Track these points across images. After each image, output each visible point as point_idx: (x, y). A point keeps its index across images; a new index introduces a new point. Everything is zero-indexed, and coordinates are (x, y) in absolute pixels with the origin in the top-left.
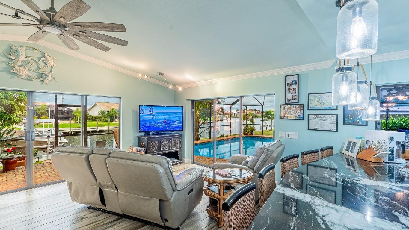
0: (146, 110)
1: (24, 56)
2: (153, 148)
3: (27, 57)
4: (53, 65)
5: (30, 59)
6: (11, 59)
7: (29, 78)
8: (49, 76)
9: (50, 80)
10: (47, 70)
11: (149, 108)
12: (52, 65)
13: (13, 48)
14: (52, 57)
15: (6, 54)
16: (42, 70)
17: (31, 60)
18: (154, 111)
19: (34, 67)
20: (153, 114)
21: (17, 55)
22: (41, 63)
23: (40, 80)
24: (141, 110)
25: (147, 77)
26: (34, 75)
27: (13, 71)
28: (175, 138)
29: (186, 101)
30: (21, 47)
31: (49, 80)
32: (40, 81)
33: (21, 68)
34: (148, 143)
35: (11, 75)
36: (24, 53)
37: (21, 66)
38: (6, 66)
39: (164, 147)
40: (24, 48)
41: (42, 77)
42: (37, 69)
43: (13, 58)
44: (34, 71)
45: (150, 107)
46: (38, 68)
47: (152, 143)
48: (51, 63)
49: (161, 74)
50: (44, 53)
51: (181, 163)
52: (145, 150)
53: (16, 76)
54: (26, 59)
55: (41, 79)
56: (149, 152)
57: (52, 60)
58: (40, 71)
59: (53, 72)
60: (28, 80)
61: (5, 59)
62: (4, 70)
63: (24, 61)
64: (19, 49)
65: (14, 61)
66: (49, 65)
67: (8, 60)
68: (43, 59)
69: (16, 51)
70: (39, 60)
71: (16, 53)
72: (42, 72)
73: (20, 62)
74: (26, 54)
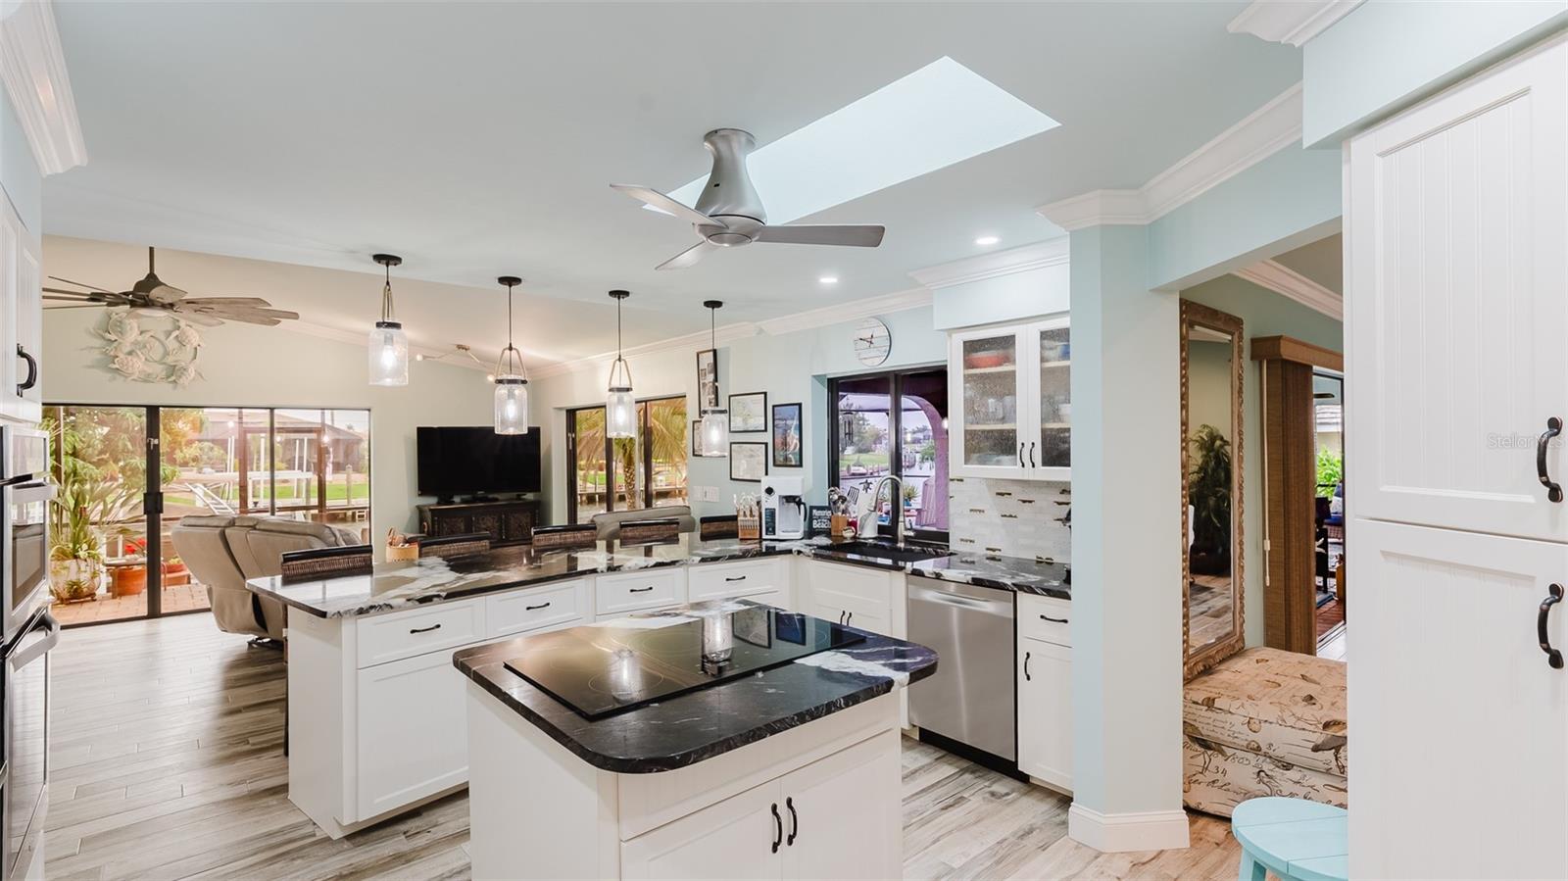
1: (136, 331)
3: (142, 333)
4: (199, 345)
5: (147, 335)
6: (110, 340)
7: (147, 379)
8: (190, 370)
9: (192, 378)
10: (183, 357)
12: (195, 344)
13: (114, 316)
14: (195, 327)
15: (100, 332)
16: (175, 358)
17: (152, 339)
19: (157, 352)
21: (120, 332)
22: (172, 343)
23: (170, 380)
26: (159, 370)
27: (114, 366)
28: (518, 510)
29: (552, 411)
31: (190, 378)
32: (170, 382)
33: (130, 358)
35: (110, 375)
36: (135, 325)
37: (130, 353)
38: (99, 357)
41: (173, 372)
42: (164, 357)
43: (112, 337)
44: (156, 361)
46: (166, 353)
47: (446, 522)
48: (193, 341)
49: (462, 347)
50: (178, 321)
53: (121, 375)
54: (140, 338)
55: (173, 378)
57: (195, 334)
58: (170, 360)
59: (197, 360)
60: (145, 381)
61: (98, 343)
62: (96, 364)
63: (136, 343)
64: (125, 316)
65: (115, 344)
66: (188, 346)
67: (105, 343)
68: (177, 332)
69: (120, 322)
70: (168, 337)
71: (119, 326)
72: (175, 361)
73: (128, 344)
74: (139, 327)
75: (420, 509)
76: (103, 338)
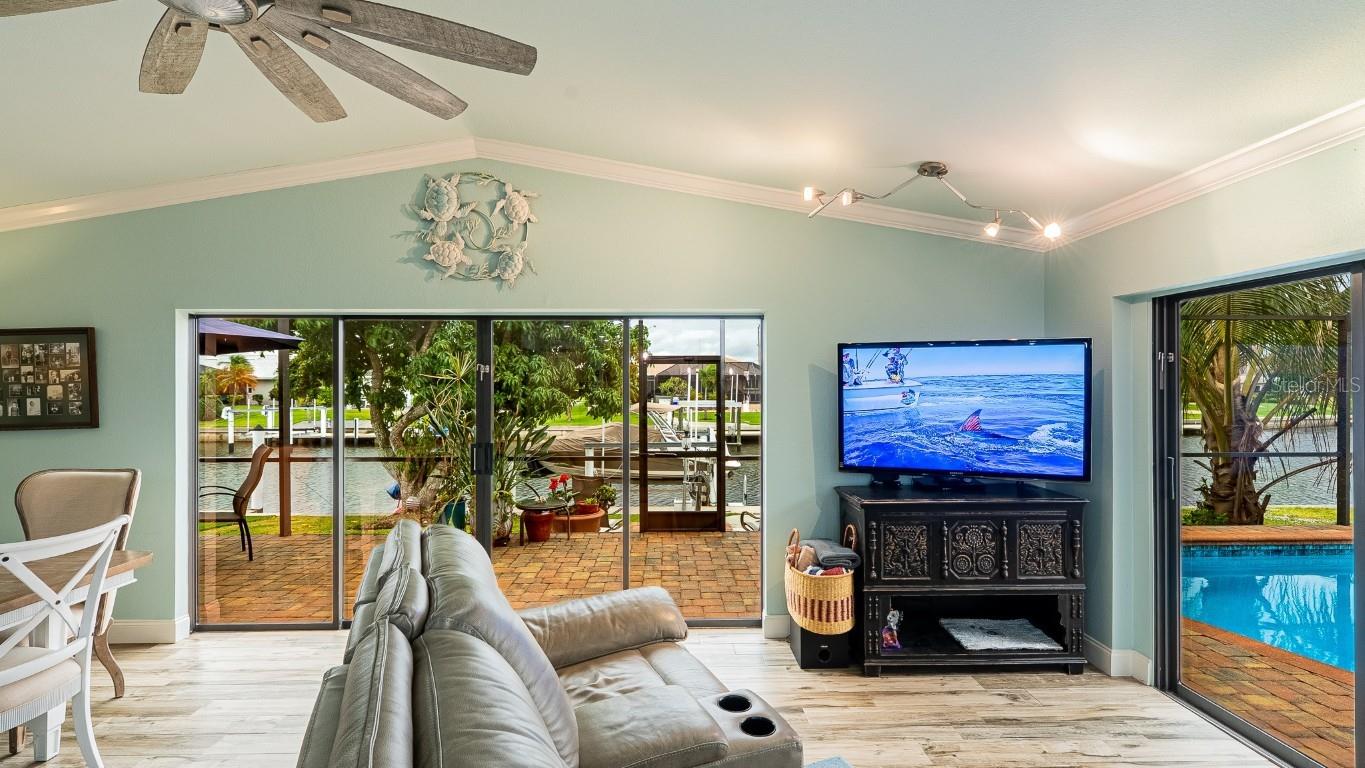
0: (869, 365)
1: (455, 204)
2: (898, 561)
3: (461, 206)
4: (529, 219)
5: (468, 210)
6: (425, 220)
7: (467, 274)
8: (516, 258)
9: (519, 272)
10: (510, 240)
11: (886, 355)
12: (524, 219)
13: (432, 185)
14: (523, 192)
15: (417, 209)
16: (500, 242)
17: (474, 215)
18: (909, 371)
19: (479, 239)
20: (907, 383)
21: (436, 206)
22: (497, 221)
23: (493, 275)
24: (847, 366)
25: (857, 198)
26: (481, 260)
27: (429, 258)
28: (1036, 517)
30: (448, 177)
31: (517, 272)
32: (494, 279)
33: (447, 244)
34: (868, 529)
35: (427, 271)
36: (454, 195)
37: (450, 237)
38: (416, 245)
39: (964, 563)
40: (455, 180)
41: (499, 261)
42: (487, 241)
43: (428, 215)
44: (479, 248)
45: (892, 352)
46: (490, 236)
47: (892, 533)
48: (521, 214)
49: (933, 170)
50: (504, 184)
51: (1077, 670)
52: (856, 565)
53: (438, 270)
54: (459, 215)
55: (498, 271)
56: (874, 575)
57: (525, 203)
58: (495, 245)
59: (526, 243)
60: (467, 279)
61: (414, 225)
62: (412, 256)
63: (454, 221)
64: (444, 183)
65: (432, 226)
66: (516, 222)
67: (421, 224)
68: (502, 203)
69: (435, 191)
70: (492, 211)
71: (436, 199)
72: (501, 246)
73: (446, 225)
74: (458, 199)
75: (841, 493)
76: (418, 216)
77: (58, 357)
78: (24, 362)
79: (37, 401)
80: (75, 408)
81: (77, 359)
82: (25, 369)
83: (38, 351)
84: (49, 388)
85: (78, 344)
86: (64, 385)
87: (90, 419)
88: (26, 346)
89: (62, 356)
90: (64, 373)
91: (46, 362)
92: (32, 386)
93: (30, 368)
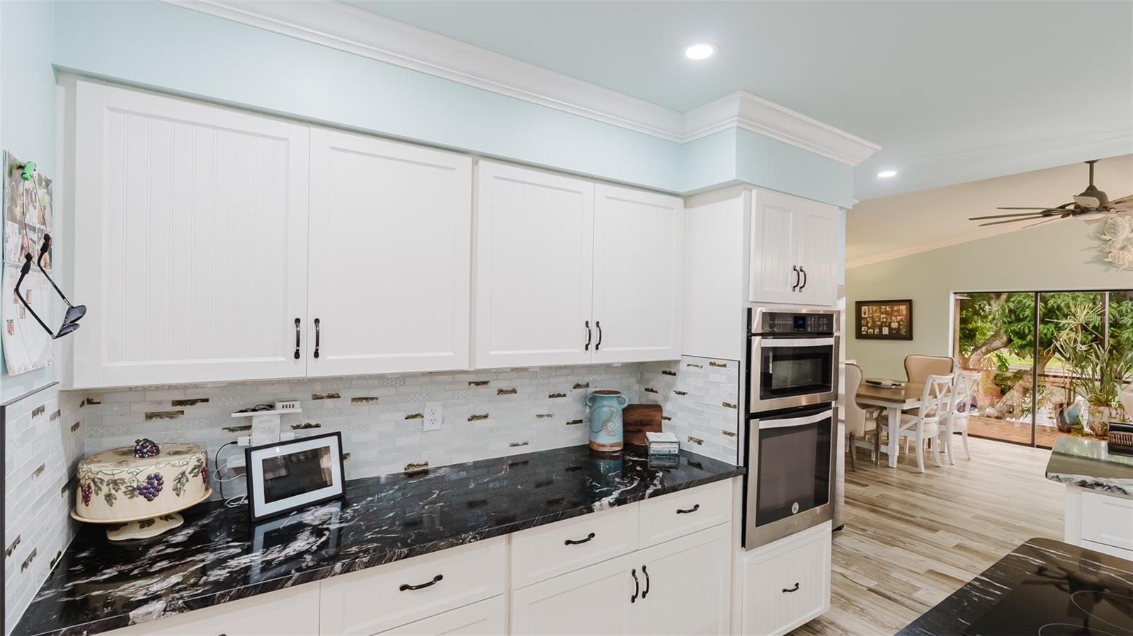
1: (1127, 231)
6: (1105, 240)
13: (1110, 221)
15: (1098, 235)
21: (1114, 233)
27: (1107, 260)
30: (1123, 215)
33: (1121, 252)
35: (1105, 267)
37: (1123, 248)
38: (1097, 254)
40: (1129, 216)
43: (1108, 237)
53: (1114, 266)
54: (1131, 236)
61: (1096, 243)
62: (1094, 260)
63: (1128, 239)
65: (1110, 243)
67: (1102, 242)
69: (1114, 225)
71: (1113, 228)
73: (1121, 242)
74: (1130, 227)
76: (1100, 239)
77: (896, 311)
78: (883, 314)
79: (887, 329)
80: (903, 331)
81: (904, 312)
82: (882, 316)
83: (888, 309)
84: (892, 324)
85: (905, 306)
86: (899, 322)
87: (909, 337)
88: (883, 307)
89: (898, 311)
90: (899, 318)
91: (891, 313)
92: (886, 322)
93: (885, 316)
